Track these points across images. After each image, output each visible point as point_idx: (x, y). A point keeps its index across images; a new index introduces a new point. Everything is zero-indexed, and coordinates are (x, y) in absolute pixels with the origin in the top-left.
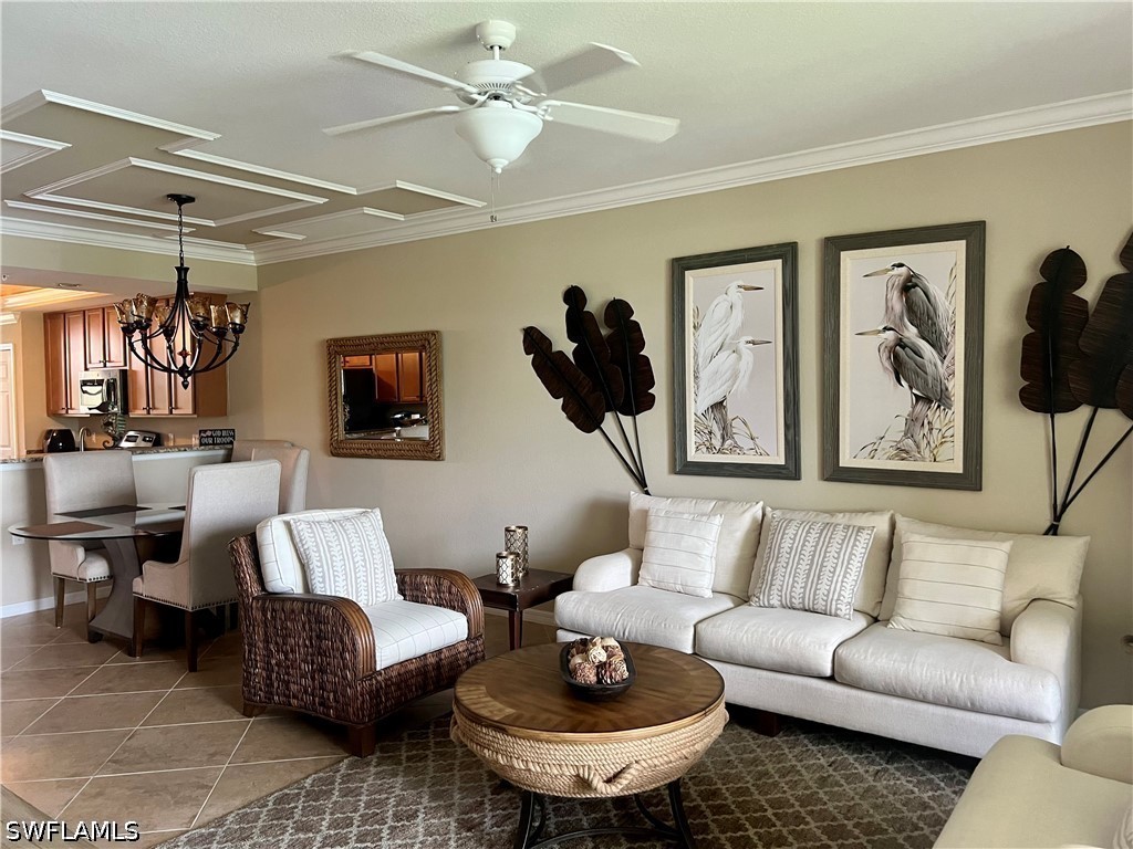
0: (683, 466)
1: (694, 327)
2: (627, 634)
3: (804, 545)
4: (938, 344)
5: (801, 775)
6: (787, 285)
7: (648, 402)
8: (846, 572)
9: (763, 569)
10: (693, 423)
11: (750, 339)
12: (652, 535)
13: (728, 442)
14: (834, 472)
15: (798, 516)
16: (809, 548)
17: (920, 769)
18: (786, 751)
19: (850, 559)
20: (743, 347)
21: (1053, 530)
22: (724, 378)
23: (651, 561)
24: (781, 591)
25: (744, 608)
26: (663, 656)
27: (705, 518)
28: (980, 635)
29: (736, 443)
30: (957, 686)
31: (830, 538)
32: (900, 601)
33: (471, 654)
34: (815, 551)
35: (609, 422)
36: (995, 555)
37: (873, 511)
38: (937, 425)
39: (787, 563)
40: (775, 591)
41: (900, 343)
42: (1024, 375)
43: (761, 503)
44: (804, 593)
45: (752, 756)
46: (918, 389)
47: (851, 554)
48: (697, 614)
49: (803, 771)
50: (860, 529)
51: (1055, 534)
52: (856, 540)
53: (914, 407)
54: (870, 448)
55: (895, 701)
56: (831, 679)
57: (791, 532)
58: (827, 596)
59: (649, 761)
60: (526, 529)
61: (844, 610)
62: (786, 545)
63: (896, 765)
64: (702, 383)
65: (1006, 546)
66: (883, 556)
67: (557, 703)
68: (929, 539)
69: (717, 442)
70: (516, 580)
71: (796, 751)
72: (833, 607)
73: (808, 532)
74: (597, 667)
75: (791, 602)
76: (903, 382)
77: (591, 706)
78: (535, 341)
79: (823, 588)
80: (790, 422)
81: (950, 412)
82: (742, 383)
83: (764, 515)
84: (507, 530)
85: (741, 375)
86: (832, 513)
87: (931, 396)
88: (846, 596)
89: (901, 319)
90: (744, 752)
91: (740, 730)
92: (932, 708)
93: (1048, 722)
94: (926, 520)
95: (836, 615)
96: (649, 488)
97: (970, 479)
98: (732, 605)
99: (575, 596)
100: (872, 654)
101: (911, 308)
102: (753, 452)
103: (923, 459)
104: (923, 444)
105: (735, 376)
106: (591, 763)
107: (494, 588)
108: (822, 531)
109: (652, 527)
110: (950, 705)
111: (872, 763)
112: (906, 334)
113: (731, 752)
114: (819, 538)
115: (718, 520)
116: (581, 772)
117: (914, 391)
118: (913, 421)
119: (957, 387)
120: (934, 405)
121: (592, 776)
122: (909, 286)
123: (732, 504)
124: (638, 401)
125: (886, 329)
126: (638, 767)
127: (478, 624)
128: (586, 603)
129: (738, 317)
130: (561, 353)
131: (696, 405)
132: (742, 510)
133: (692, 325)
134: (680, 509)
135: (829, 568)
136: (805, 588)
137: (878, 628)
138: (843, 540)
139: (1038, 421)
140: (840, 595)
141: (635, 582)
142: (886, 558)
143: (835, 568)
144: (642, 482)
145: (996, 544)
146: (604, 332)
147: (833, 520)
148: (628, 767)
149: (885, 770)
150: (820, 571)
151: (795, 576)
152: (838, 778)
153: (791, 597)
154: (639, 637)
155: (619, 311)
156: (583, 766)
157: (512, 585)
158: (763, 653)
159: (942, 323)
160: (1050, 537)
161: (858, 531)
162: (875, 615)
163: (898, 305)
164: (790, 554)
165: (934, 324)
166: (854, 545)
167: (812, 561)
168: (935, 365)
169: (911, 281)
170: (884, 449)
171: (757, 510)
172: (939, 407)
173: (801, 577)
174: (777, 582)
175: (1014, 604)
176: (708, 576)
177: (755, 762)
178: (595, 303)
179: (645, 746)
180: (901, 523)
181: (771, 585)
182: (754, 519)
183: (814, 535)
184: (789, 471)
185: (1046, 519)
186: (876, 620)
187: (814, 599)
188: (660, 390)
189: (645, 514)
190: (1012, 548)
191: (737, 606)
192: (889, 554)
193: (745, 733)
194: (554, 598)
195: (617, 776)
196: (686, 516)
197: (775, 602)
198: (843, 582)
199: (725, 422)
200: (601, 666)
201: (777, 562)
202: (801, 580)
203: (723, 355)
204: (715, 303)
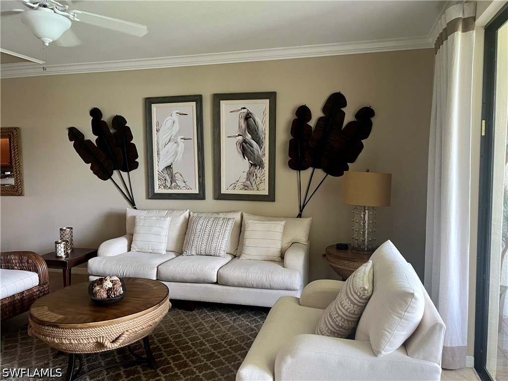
0: (152, 195)
1: (157, 130)
2: (125, 274)
3: (206, 227)
4: (259, 142)
5: (204, 326)
6: (198, 114)
7: (135, 166)
8: (223, 238)
9: (189, 239)
10: (157, 176)
11: (182, 137)
12: (137, 228)
13: (174, 184)
14: (219, 196)
15: (204, 215)
16: (208, 228)
17: (251, 315)
18: (198, 316)
19: (225, 232)
20: (179, 140)
21: (300, 216)
22: (171, 155)
23: (137, 240)
24: (196, 248)
25: (181, 257)
26: (142, 282)
27: (163, 219)
28: (274, 258)
29: (177, 184)
30: (265, 280)
31: (217, 224)
32: (244, 248)
33: (41, 292)
34: (211, 230)
35: (115, 175)
36: (278, 227)
37: (234, 212)
38: (259, 176)
39: (199, 236)
40: (194, 249)
41: (245, 141)
42: (290, 155)
43: (188, 210)
44: (206, 248)
45: (183, 321)
46: (251, 161)
47: (225, 230)
48: (158, 261)
49: (205, 324)
50: (229, 219)
51: (300, 217)
52: (227, 224)
53: (250, 168)
54: (233, 186)
55: (242, 289)
56: (217, 283)
57: (201, 222)
58: (215, 248)
59: (133, 330)
60: (72, 228)
61: (222, 253)
62: (199, 227)
63: (242, 315)
64: (161, 157)
65: (283, 223)
66: (238, 230)
67: (86, 310)
68: (255, 222)
69: (168, 184)
70: (67, 254)
71: (202, 316)
72: (218, 253)
73: (208, 222)
74: (108, 290)
75: (201, 252)
76: (246, 158)
77: (104, 308)
78: (75, 135)
79: (214, 245)
80: (201, 174)
81: (264, 170)
82: (179, 157)
83: (189, 215)
84: (61, 230)
85: (179, 154)
86: (218, 213)
87: (256, 163)
88: (223, 247)
89: (245, 131)
90: (180, 320)
91: (178, 310)
92: (255, 290)
93: (297, 290)
94: (254, 213)
95: (219, 256)
96: (137, 206)
97: (270, 197)
98: (175, 256)
99: (98, 259)
100: (233, 270)
101: (248, 127)
102: (185, 188)
103: (254, 189)
104: (254, 183)
105: (176, 154)
106: (104, 335)
107: (54, 259)
108: (214, 221)
109: (137, 224)
110: (262, 288)
111: (233, 316)
112: (247, 138)
113: (174, 321)
114: (212, 224)
115: (169, 219)
116: (99, 340)
117: (250, 162)
118: (250, 174)
119: (266, 160)
120: (258, 167)
121: (104, 341)
122: (248, 117)
123: (175, 211)
124: (130, 164)
125: (239, 135)
126: (128, 333)
127: (45, 278)
128: (104, 262)
129: (176, 127)
130: (89, 141)
131: (158, 167)
132: (180, 214)
133: (156, 130)
134: (151, 215)
135: (216, 236)
136: (206, 246)
137: (236, 260)
138: (222, 224)
139: (294, 173)
140: (221, 247)
141: (129, 250)
142: (239, 231)
143: (219, 236)
144: (132, 203)
145: (280, 222)
146: (112, 131)
147: (218, 216)
148: (123, 334)
149: (238, 318)
150: (213, 238)
151: (202, 241)
152: (219, 324)
153: (201, 250)
154: (131, 275)
155: (119, 121)
156: (100, 337)
157: (64, 256)
158: (188, 276)
159: (260, 133)
160: (298, 218)
161: (228, 220)
162: (235, 255)
163: (243, 125)
164: (200, 231)
165: (257, 134)
166: (227, 226)
167: (209, 234)
168: (258, 151)
169: (248, 115)
170: (238, 186)
171: (186, 214)
172: (259, 168)
173: (205, 241)
174: (195, 245)
175: (285, 246)
176: (164, 244)
177: (184, 323)
178: (107, 117)
179: (131, 323)
180: (245, 215)
181: (192, 246)
182: (185, 218)
183: (210, 223)
184: (201, 196)
185: (297, 212)
186: (235, 256)
187: (210, 250)
188: (141, 159)
189: (134, 218)
190: (285, 223)
191: (177, 256)
192: (240, 228)
193: (180, 311)
194: (87, 261)
195: (117, 339)
196: (154, 218)
197: (194, 253)
198: (222, 242)
199: (172, 175)
200: (110, 289)
201: (194, 235)
202: (204, 242)
203: (170, 144)
204: (166, 120)
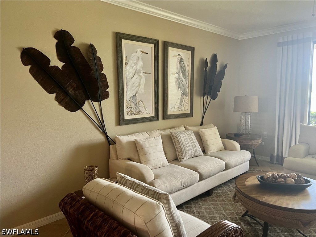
4: (186, 79)
6: (156, 54)
7: (106, 95)
10: (126, 104)
11: (144, 72)
13: (138, 110)
21: (202, 124)
22: (136, 86)
29: (140, 110)
35: (87, 106)
38: (185, 101)
40: (187, 155)
54: (173, 108)
62: (183, 140)
69: (134, 111)
75: (191, 156)
76: (179, 89)
80: (156, 102)
85: (141, 85)
87: (184, 93)
89: (179, 71)
97: (191, 114)
102: (145, 113)
112: (180, 75)
117: (182, 92)
119: (189, 91)
122: (181, 61)
124: (102, 95)
125: (176, 73)
130: (56, 68)
136: (194, 150)
159: (186, 73)
163: (179, 67)
168: (185, 84)
170: (176, 108)
178: (79, 43)
184: (156, 118)
188: (111, 90)
203: (136, 77)
204: (133, 55)
